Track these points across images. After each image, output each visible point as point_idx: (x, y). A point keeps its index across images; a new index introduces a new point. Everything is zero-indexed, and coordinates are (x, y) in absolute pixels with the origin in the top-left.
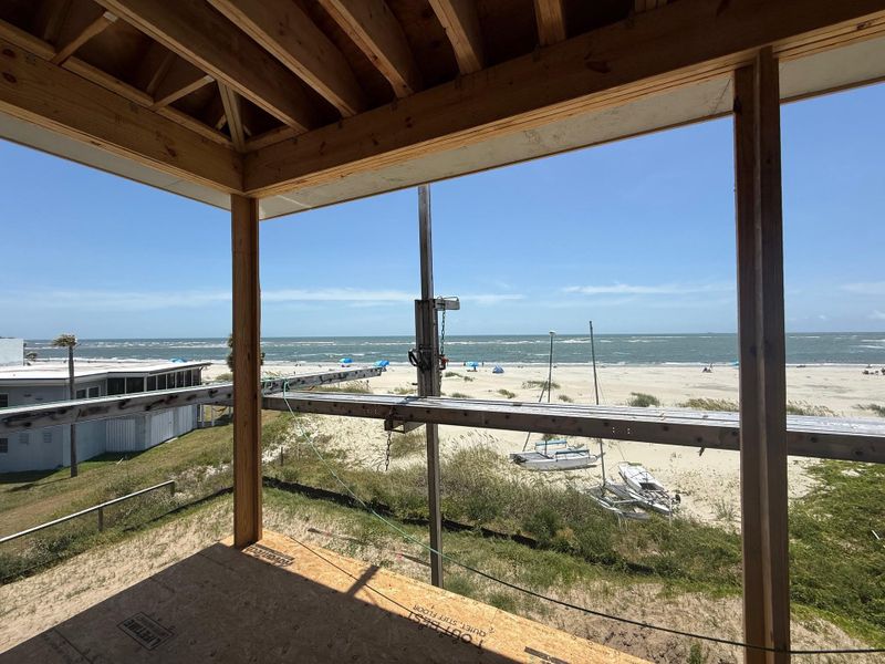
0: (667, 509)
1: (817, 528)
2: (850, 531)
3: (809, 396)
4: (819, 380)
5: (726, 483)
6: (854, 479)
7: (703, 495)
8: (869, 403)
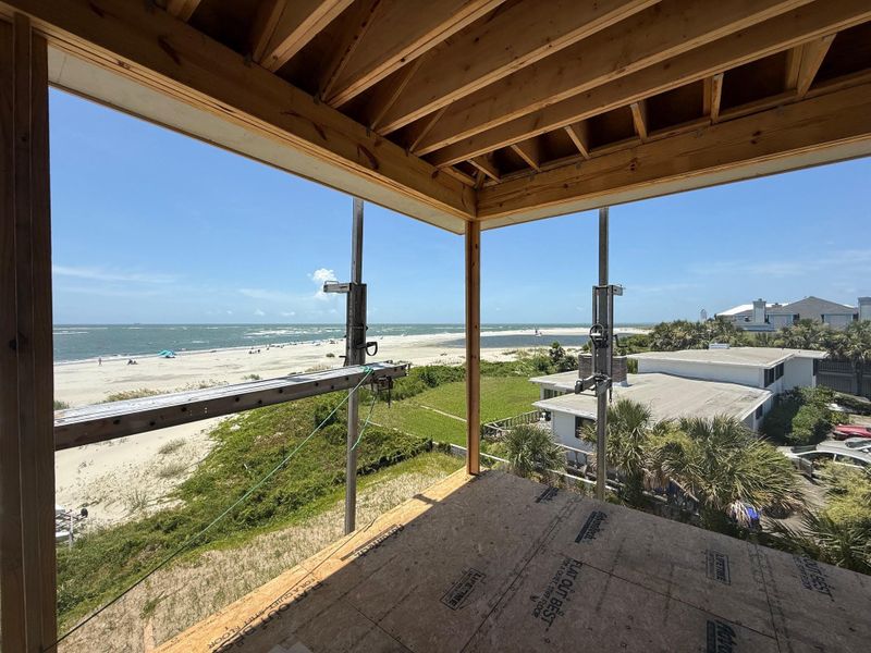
0: (67, 533)
1: (213, 479)
2: (233, 470)
3: (216, 375)
4: (223, 361)
5: (142, 472)
6: (238, 431)
7: (115, 496)
8: (250, 374)
